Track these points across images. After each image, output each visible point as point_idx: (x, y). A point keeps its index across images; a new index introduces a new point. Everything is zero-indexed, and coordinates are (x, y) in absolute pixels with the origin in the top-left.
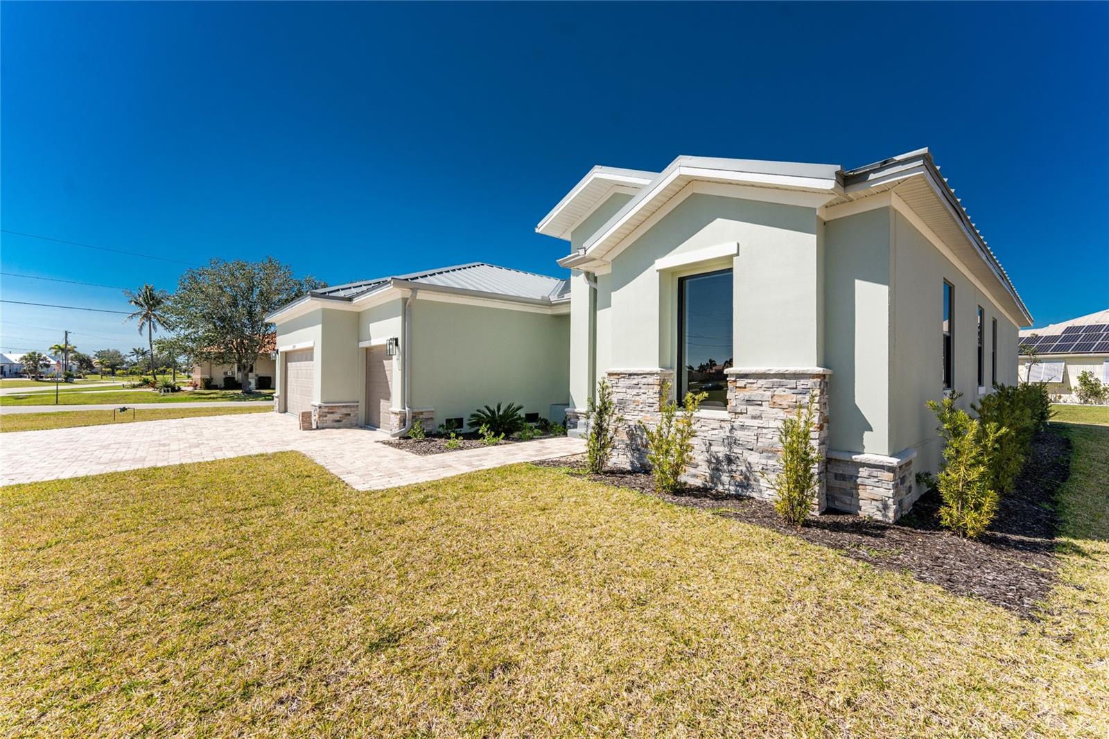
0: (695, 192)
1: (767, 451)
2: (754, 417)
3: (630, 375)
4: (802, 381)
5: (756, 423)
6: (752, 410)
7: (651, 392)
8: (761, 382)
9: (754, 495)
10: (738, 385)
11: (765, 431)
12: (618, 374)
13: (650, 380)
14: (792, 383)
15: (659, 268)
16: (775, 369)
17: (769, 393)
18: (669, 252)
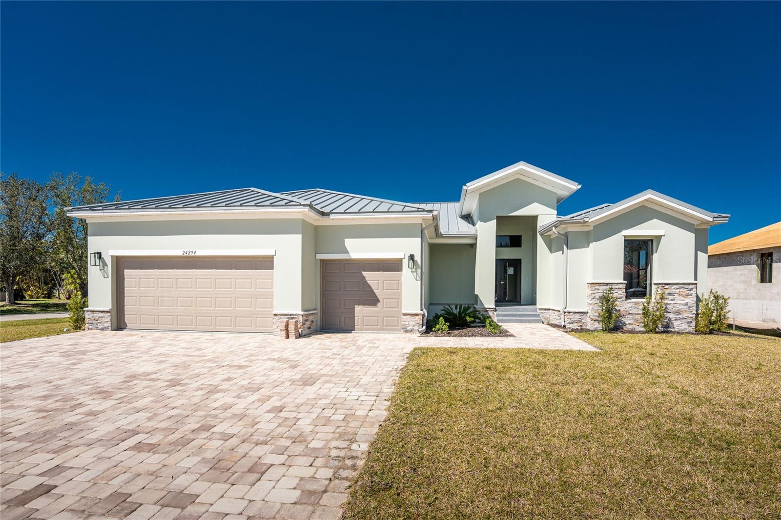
0: (644, 205)
1: (677, 312)
2: (672, 300)
3: (608, 284)
4: (691, 286)
5: (672, 302)
6: (670, 297)
7: (620, 292)
8: (676, 286)
9: (671, 329)
10: (665, 288)
11: (676, 305)
12: (600, 284)
13: (621, 286)
14: (687, 286)
15: (624, 235)
16: (682, 282)
17: (678, 291)
18: (631, 228)
